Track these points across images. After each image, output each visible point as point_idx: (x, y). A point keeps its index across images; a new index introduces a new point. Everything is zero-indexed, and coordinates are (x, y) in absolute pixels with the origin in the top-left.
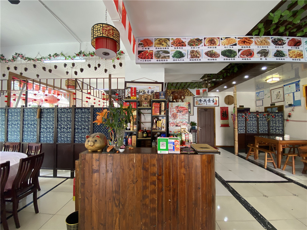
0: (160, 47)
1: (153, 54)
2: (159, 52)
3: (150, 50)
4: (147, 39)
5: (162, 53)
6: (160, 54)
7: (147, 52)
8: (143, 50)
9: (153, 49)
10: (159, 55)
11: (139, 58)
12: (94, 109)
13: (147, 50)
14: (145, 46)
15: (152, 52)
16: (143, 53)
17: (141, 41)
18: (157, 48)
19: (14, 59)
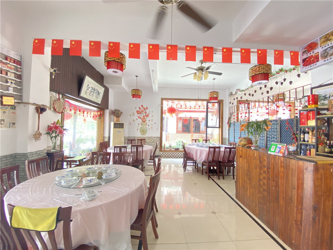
0: (327, 45)
1: (319, 56)
2: (326, 51)
3: (315, 53)
4: (312, 43)
5: (330, 50)
6: (328, 52)
7: (312, 57)
8: (308, 56)
9: (319, 50)
10: (326, 54)
11: (303, 67)
12: (281, 121)
13: (312, 54)
14: (309, 51)
15: (318, 54)
16: (307, 59)
17: (305, 49)
18: (324, 46)
19: (236, 93)
